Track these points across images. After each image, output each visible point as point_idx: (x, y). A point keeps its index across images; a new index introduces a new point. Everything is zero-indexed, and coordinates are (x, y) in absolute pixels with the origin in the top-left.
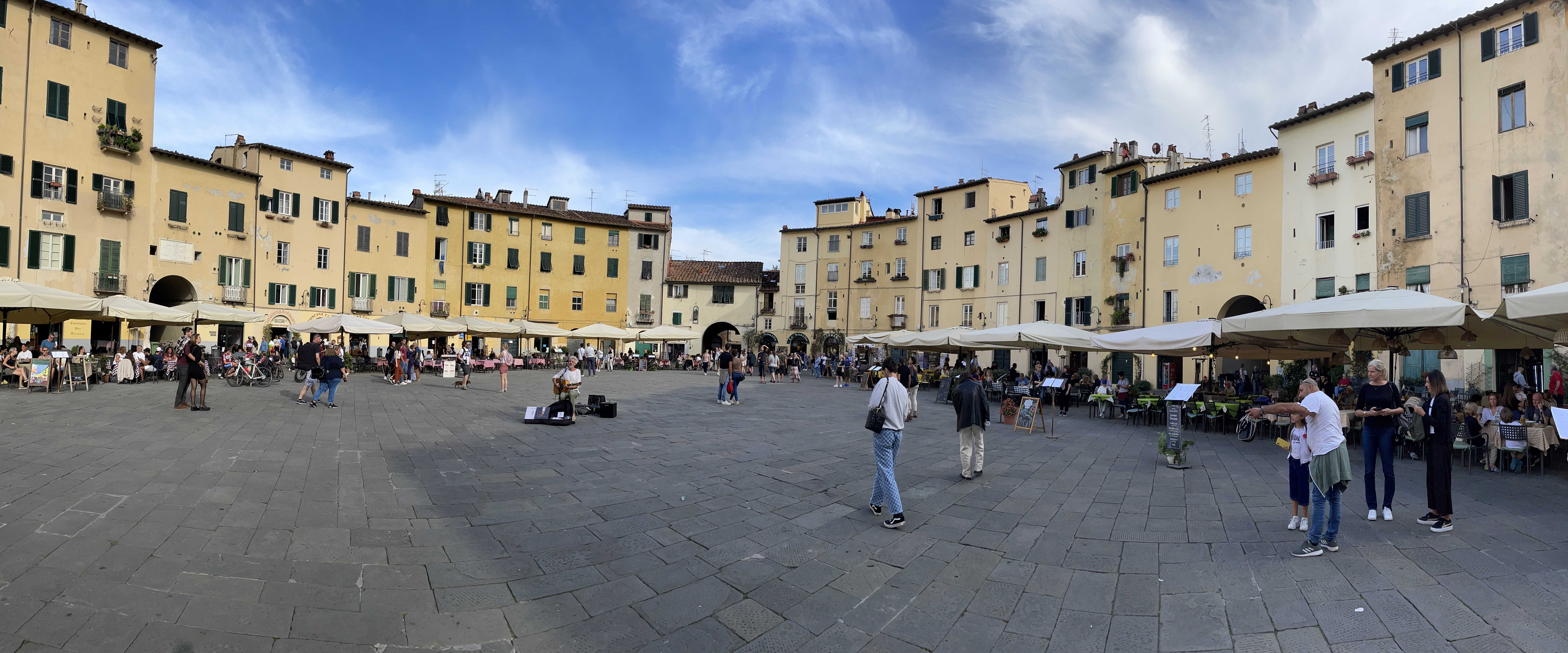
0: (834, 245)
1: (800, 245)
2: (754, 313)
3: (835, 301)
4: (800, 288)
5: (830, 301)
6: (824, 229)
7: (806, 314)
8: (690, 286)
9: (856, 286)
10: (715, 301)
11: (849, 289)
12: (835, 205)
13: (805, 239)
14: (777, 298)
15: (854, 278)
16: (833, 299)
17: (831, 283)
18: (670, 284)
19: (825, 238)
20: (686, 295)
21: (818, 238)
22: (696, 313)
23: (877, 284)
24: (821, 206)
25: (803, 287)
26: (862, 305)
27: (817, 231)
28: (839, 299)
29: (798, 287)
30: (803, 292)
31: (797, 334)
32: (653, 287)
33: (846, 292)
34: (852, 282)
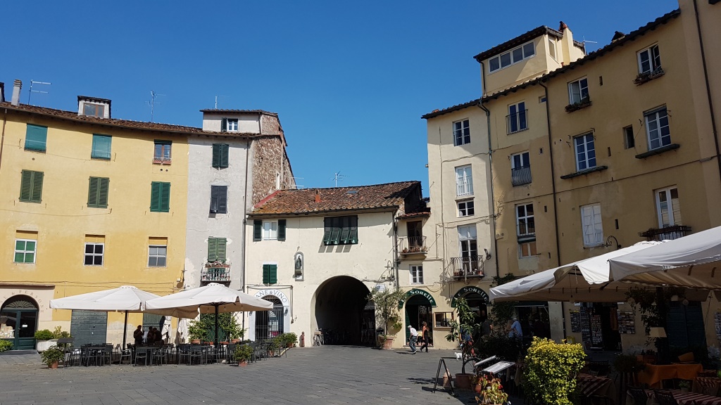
0: (518, 120)
1: (459, 133)
2: (391, 258)
3: (531, 221)
4: (466, 206)
5: (522, 221)
6: (496, 97)
7: (481, 252)
8: (289, 222)
9: (567, 185)
10: (328, 242)
11: (554, 193)
12: (511, 52)
13: (466, 123)
14: (428, 229)
15: (561, 170)
16: (526, 217)
17: (520, 188)
18: (257, 221)
19: (501, 112)
20: (282, 236)
21: (488, 115)
22: (299, 263)
23: (612, 173)
24: (487, 62)
25: (471, 205)
26: (585, 221)
27: (484, 104)
28: (538, 215)
29: (461, 207)
30: (471, 212)
31: (468, 288)
32: (230, 225)
33: (549, 201)
34: (558, 180)
